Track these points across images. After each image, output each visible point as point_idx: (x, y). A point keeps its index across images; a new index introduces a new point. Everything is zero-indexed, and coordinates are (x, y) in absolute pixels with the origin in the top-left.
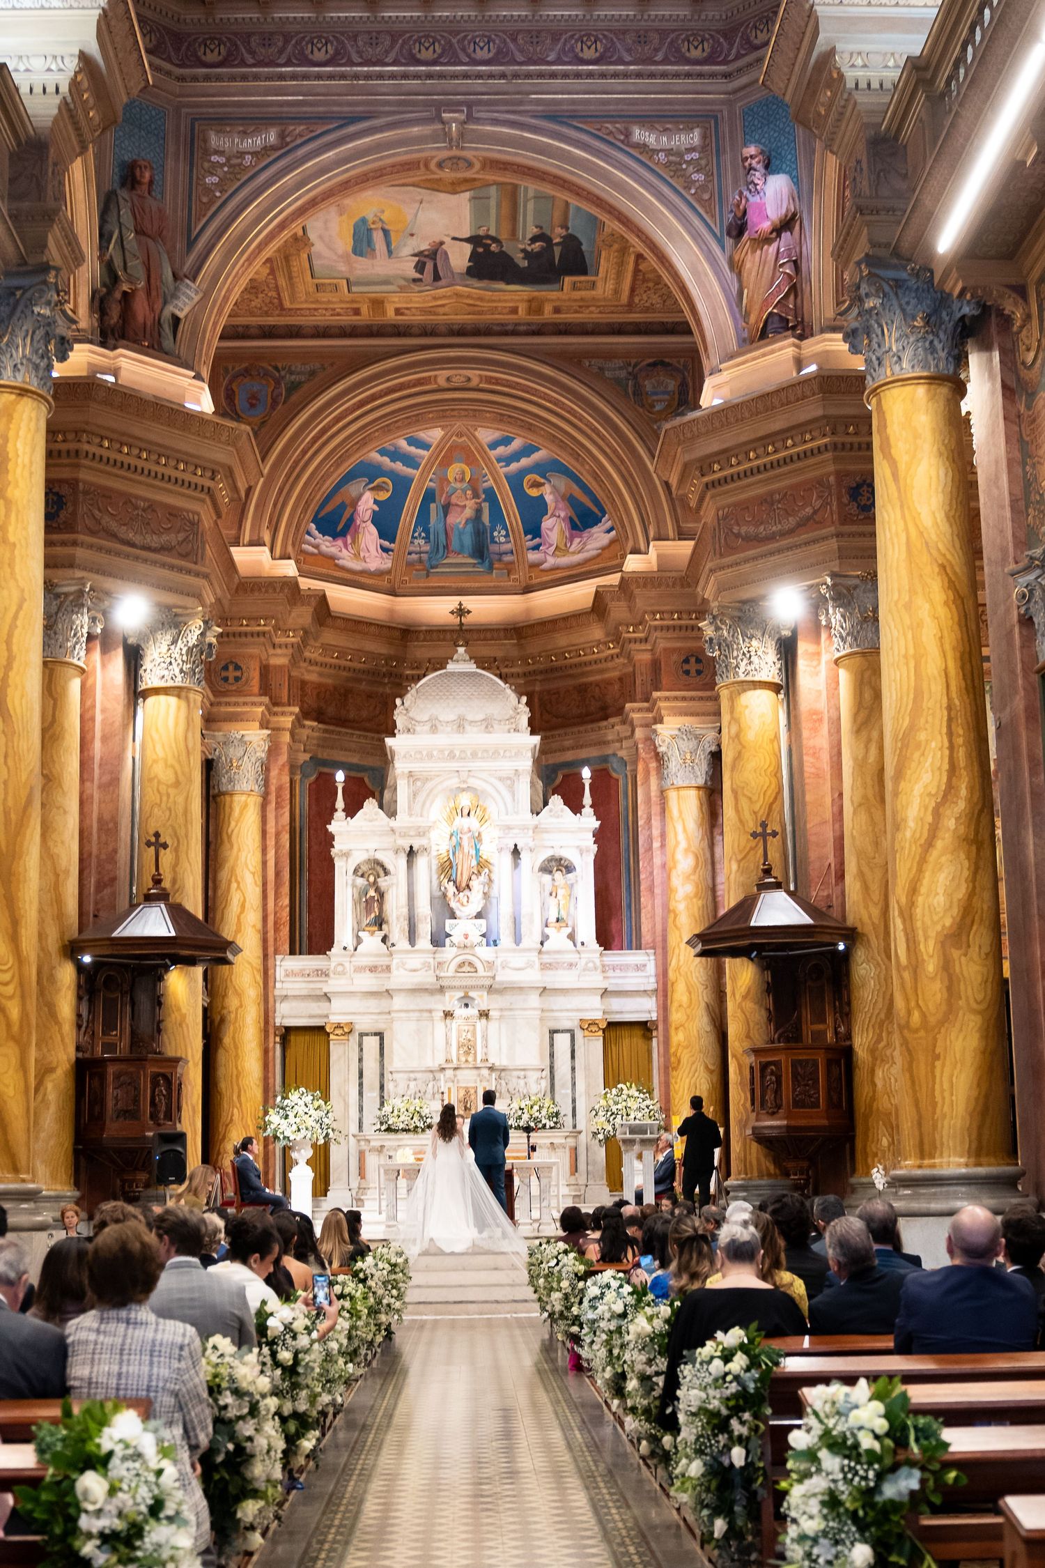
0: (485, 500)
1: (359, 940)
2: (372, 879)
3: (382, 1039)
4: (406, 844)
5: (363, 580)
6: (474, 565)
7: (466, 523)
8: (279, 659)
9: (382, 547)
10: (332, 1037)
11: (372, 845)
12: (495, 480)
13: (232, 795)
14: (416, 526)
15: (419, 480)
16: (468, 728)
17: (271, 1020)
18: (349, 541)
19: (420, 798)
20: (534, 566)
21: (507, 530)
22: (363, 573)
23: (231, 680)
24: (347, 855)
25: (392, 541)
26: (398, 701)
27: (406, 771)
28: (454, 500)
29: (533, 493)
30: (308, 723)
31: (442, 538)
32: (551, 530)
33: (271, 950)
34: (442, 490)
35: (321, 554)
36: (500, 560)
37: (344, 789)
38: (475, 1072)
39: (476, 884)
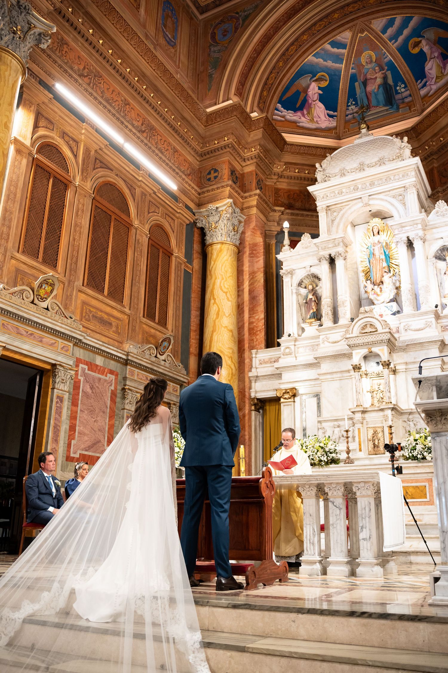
0: (388, 70)
1: (303, 330)
2: (310, 287)
3: (319, 399)
4: (326, 254)
5: (317, 133)
6: (387, 110)
7: (379, 88)
8: (250, 168)
9: (328, 115)
10: (282, 400)
11: (308, 263)
12: (391, 54)
13: (211, 245)
14: (348, 99)
15: (345, 71)
16: (366, 168)
17: (247, 394)
18: (305, 112)
19: (336, 223)
20: (426, 96)
21: (405, 83)
22: (316, 129)
23: (212, 179)
24: (291, 273)
25: (335, 110)
26: (317, 165)
27: (324, 206)
28: (369, 77)
29: (416, 51)
30: (277, 208)
31: (366, 102)
32: (431, 69)
33: (246, 346)
34: (360, 72)
35: (286, 120)
36: (403, 102)
37: (289, 232)
38: (381, 413)
39: (386, 278)
